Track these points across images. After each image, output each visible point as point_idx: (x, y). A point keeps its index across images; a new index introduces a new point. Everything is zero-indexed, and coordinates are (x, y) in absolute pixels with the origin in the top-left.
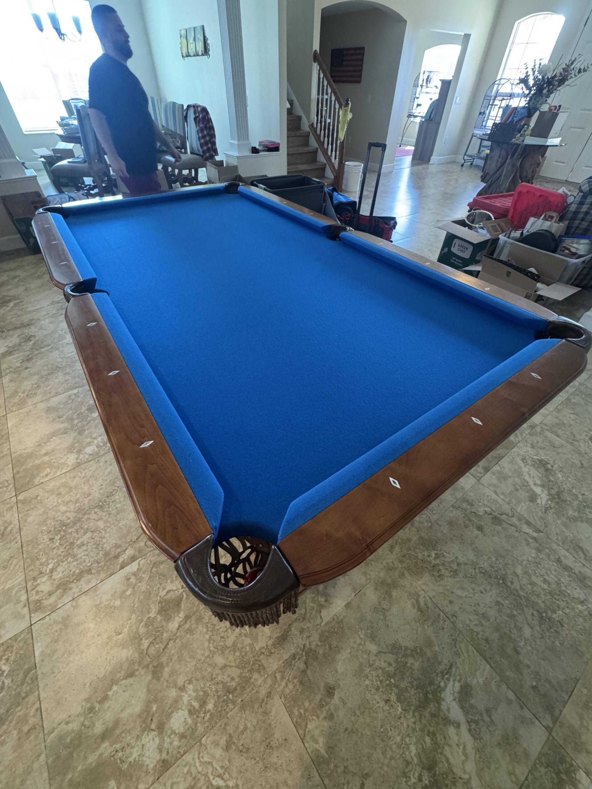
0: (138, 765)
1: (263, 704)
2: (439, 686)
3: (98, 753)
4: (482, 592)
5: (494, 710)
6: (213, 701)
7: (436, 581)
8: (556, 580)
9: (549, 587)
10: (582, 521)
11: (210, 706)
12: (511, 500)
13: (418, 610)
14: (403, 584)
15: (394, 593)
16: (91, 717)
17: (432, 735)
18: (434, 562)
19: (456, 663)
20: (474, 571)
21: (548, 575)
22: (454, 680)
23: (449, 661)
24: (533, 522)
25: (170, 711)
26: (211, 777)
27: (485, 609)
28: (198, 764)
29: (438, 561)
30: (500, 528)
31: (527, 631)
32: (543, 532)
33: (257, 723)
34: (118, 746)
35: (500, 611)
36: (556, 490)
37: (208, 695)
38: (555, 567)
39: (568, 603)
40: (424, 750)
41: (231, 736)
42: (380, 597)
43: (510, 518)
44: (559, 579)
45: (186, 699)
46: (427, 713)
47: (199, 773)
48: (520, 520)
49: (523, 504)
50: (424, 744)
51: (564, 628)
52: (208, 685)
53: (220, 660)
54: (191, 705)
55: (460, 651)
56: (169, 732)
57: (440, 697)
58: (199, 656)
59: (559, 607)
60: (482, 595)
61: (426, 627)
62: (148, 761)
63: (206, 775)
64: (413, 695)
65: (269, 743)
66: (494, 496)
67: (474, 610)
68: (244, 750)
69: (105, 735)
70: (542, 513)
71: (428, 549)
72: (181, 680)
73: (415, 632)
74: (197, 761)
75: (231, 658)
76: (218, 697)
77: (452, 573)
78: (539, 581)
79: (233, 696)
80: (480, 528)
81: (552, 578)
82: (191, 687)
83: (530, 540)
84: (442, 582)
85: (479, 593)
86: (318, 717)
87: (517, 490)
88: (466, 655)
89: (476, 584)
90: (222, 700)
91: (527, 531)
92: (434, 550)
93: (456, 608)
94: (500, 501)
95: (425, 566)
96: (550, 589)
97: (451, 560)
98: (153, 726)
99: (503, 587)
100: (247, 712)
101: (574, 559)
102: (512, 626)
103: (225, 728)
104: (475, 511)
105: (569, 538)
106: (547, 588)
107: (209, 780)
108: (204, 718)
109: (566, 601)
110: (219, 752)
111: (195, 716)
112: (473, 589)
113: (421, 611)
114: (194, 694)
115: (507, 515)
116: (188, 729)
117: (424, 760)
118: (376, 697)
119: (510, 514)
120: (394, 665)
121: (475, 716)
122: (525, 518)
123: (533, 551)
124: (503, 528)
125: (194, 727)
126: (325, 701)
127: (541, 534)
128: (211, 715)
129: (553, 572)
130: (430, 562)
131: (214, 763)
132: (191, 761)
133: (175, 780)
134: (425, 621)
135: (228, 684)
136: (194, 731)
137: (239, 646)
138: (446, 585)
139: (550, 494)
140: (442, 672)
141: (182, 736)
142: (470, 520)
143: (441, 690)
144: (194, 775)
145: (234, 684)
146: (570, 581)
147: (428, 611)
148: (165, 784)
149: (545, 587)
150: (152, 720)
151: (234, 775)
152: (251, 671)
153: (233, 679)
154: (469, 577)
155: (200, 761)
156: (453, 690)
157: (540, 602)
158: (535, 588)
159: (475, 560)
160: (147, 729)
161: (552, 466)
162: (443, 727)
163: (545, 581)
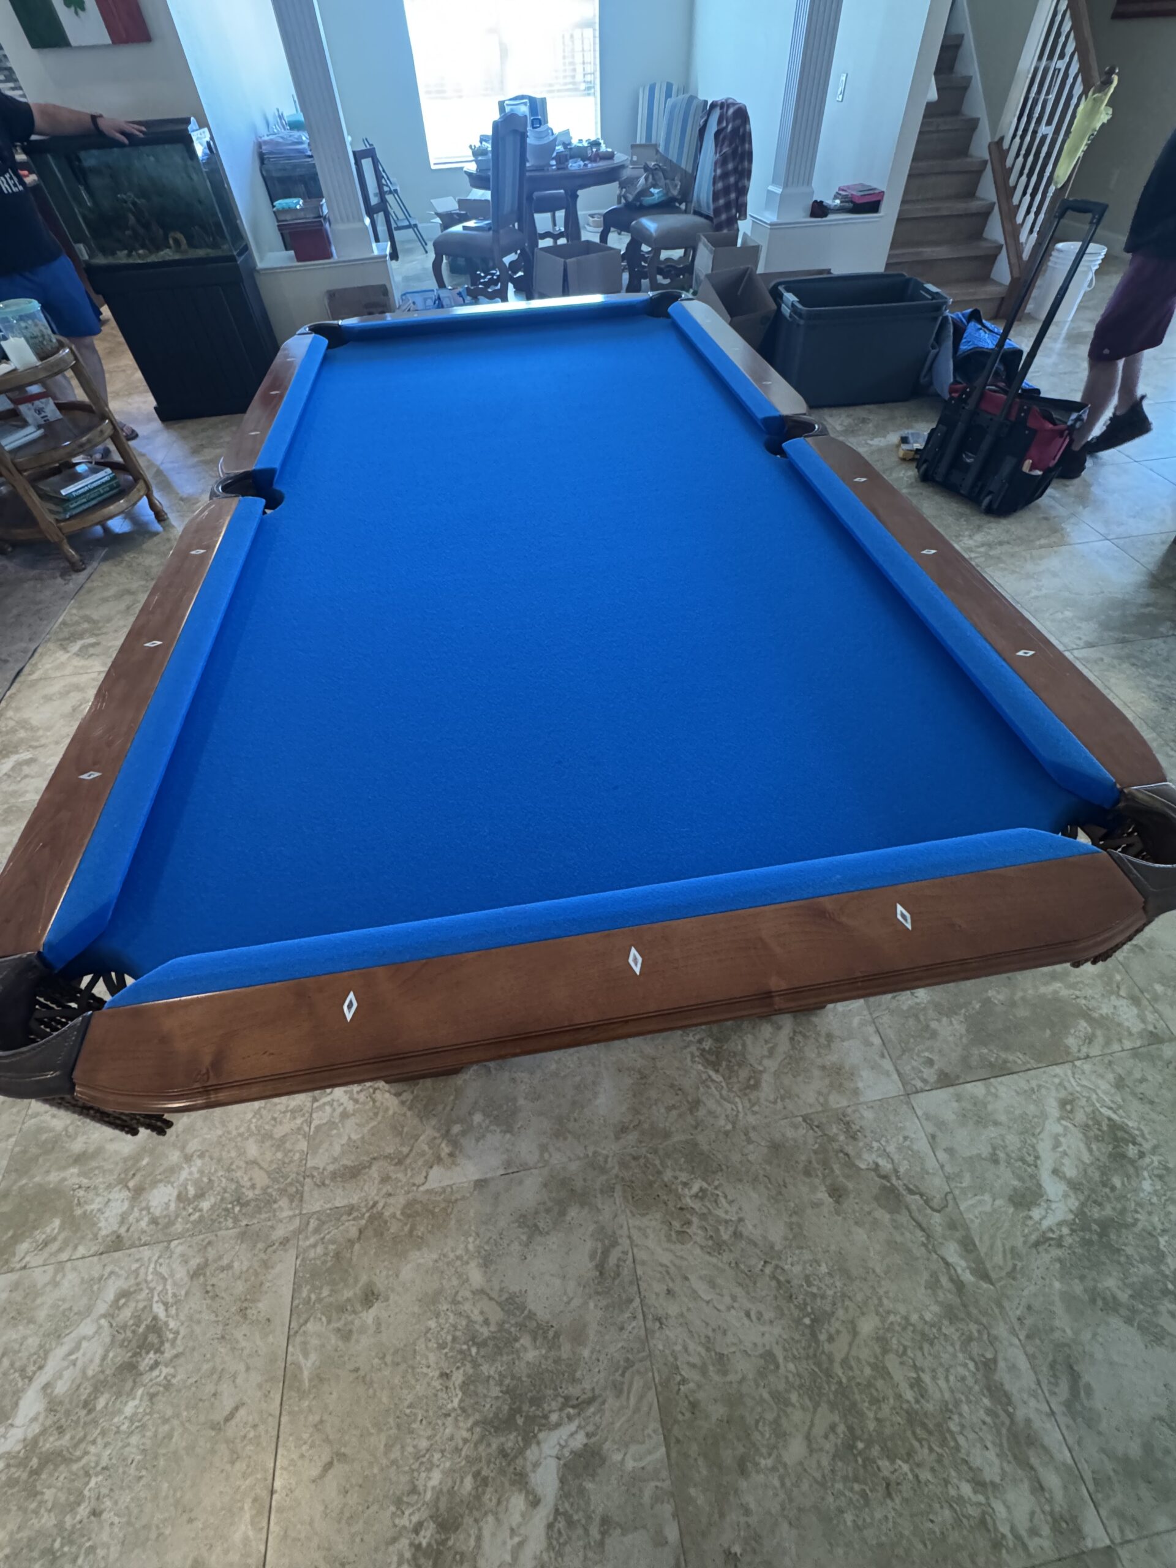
0: (89, 1219)
1: (271, 1249)
2: (546, 1417)
3: (62, 1175)
4: (748, 1315)
5: (619, 1531)
6: (213, 1200)
7: (669, 1240)
8: (947, 1396)
9: (917, 1402)
10: (1129, 1321)
11: (206, 1205)
12: (959, 1176)
13: (597, 1266)
14: (600, 1206)
15: (573, 1212)
16: (78, 1126)
17: (482, 1482)
18: (688, 1201)
19: (604, 1403)
20: (760, 1267)
21: (934, 1378)
22: (579, 1427)
23: (593, 1389)
24: (983, 1249)
25: (159, 1177)
26: (156, 1298)
27: (733, 1349)
28: (151, 1270)
29: (697, 1205)
30: (887, 1216)
31: (795, 1450)
32: (992, 1284)
33: (247, 1270)
34: (85, 1181)
35: (762, 1374)
36: (1108, 1211)
37: (212, 1188)
38: (965, 1369)
39: (940, 1460)
40: (451, 1492)
41: (206, 1264)
42: (544, 1203)
43: (929, 1211)
44: (957, 1403)
45: (184, 1175)
46: (495, 1443)
47: (146, 1281)
48: (952, 1226)
49: (987, 1197)
50: (458, 1483)
51: (889, 1501)
52: (220, 1173)
53: (252, 1150)
54: (186, 1188)
55: (625, 1388)
56: (144, 1204)
57: (535, 1436)
58: (231, 1127)
59: (909, 1455)
60: (746, 1321)
61: (591, 1305)
62: (102, 1224)
63: (152, 1290)
64: (492, 1400)
65: (246, 1308)
66: (922, 1145)
67: (707, 1337)
68: (211, 1293)
69: (80, 1159)
70: (1025, 1243)
71: (693, 1173)
72: (193, 1146)
73: (565, 1299)
74: (152, 1266)
75: (269, 1156)
76: (223, 1199)
77: (710, 1243)
78: (900, 1374)
79: (240, 1211)
80: (837, 1193)
81: (939, 1389)
82: (199, 1162)
83: (944, 1280)
84: (679, 1246)
85: (742, 1314)
86: (329, 1322)
87: (996, 1162)
88: (632, 1401)
89: (748, 1293)
90: (224, 1206)
91: (950, 1260)
92: (704, 1179)
93: (673, 1309)
94: (931, 1164)
95: (665, 1198)
96: (917, 1407)
97: (728, 1217)
98: (131, 1184)
99: (803, 1335)
100: (244, 1246)
101: (1034, 1386)
102: (770, 1416)
103: (205, 1247)
104: (852, 1153)
105: (1057, 1335)
106: (912, 1400)
107: (151, 1299)
108: (190, 1215)
109: (940, 1456)
110: (181, 1273)
111: (182, 1205)
112: (734, 1298)
113: (601, 1274)
114: (197, 1176)
115: (927, 1202)
116: (165, 1217)
117: (443, 1505)
118: (432, 1358)
119: (935, 1203)
120: (493, 1328)
121: (577, 1512)
122: (968, 1229)
123: (936, 1308)
124: (893, 1220)
125: (173, 1218)
126: (353, 1306)
127: (985, 1285)
128: (200, 1217)
129: (952, 1378)
130: (679, 1197)
131: (169, 1282)
132: (146, 1259)
133: (117, 1269)
134: (598, 1293)
135: (244, 1190)
136: (171, 1223)
137: (288, 1145)
138: (682, 1258)
139: (1080, 1213)
140: (567, 1398)
141: (154, 1221)
142: (825, 1164)
143: (544, 1425)
144: (139, 1279)
145: (250, 1194)
146: (984, 1423)
147: (614, 1279)
148: (104, 1266)
149: (909, 1395)
150: (134, 1175)
151: (182, 1317)
152: (282, 1192)
153: (253, 1187)
154: (742, 1272)
155: (155, 1268)
156: (566, 1441)
157: (871, 1415)
158: (880, 1384)
159: (778, 1247)
160: (123, 1183)
161: (1142, 1155)
162: (507, 1484)
163: (917, 1384)
